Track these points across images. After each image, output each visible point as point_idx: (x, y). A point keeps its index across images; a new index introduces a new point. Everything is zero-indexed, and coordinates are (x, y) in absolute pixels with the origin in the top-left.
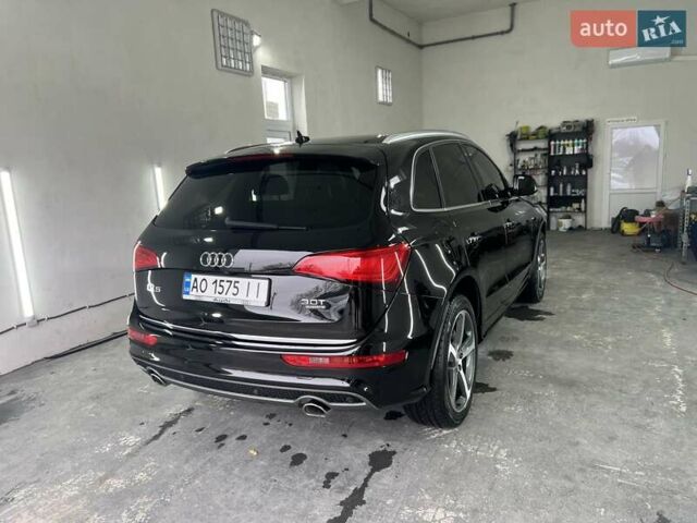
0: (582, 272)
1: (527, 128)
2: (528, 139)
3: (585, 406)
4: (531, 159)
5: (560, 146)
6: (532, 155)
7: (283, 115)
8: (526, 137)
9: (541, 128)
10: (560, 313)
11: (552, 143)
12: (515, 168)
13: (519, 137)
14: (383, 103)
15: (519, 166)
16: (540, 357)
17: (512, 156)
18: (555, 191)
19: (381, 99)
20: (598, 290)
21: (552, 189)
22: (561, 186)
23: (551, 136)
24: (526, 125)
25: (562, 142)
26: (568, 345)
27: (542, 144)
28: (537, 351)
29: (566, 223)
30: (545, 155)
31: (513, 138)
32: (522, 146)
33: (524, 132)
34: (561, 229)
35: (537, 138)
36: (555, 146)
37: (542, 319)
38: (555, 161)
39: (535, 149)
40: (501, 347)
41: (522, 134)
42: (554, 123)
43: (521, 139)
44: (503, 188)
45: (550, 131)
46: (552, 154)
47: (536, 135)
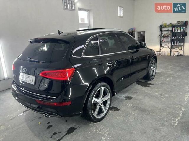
0: (172, 71)
1: (166, 24)
2: (166, 27)
3: (143, 119)
4: (166, 33)
5: (176, 29)
6: (167, 32)
7: (86, 21)
8: (165, 27)
9: (170, 24)
10: (156, 84)
11: (174, 28)
12: (161, 36)
13: (163, 27)
14: (119, 17)
15: (162, 36)
16: (140, 100)
17: (160, 32)
18: (173, 44)
19: (119, 15)
20: (174, 77)
21: (173, 43)
22: (176, 42)
23: (173, 26)
24: (165, 23)
25: (177, 28)
26: (152, 96)
27: (170, 29)
28: (140, 97)
29: (176, 54)
30: (171, 32)
31: (161, 27)
32: (163, 29)
33: (165, 25)
34: (174, 55)
35: (169, 27)
36: (174, 29)
37: (149, 86)
38: (174, 34)
39: (168, 30)
40: (130, 95)
41: (164, 26)
42: (174, 22)
43: (164, 27)
44: (137, 46)
45: (173, 24)
46: (173, 32)
47: (168, 26)
